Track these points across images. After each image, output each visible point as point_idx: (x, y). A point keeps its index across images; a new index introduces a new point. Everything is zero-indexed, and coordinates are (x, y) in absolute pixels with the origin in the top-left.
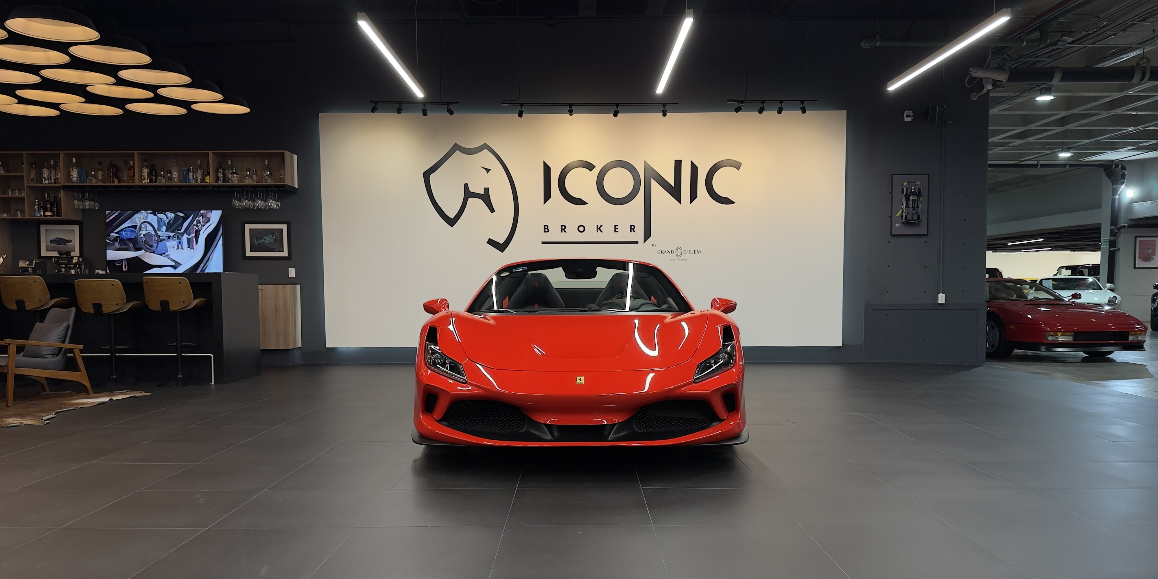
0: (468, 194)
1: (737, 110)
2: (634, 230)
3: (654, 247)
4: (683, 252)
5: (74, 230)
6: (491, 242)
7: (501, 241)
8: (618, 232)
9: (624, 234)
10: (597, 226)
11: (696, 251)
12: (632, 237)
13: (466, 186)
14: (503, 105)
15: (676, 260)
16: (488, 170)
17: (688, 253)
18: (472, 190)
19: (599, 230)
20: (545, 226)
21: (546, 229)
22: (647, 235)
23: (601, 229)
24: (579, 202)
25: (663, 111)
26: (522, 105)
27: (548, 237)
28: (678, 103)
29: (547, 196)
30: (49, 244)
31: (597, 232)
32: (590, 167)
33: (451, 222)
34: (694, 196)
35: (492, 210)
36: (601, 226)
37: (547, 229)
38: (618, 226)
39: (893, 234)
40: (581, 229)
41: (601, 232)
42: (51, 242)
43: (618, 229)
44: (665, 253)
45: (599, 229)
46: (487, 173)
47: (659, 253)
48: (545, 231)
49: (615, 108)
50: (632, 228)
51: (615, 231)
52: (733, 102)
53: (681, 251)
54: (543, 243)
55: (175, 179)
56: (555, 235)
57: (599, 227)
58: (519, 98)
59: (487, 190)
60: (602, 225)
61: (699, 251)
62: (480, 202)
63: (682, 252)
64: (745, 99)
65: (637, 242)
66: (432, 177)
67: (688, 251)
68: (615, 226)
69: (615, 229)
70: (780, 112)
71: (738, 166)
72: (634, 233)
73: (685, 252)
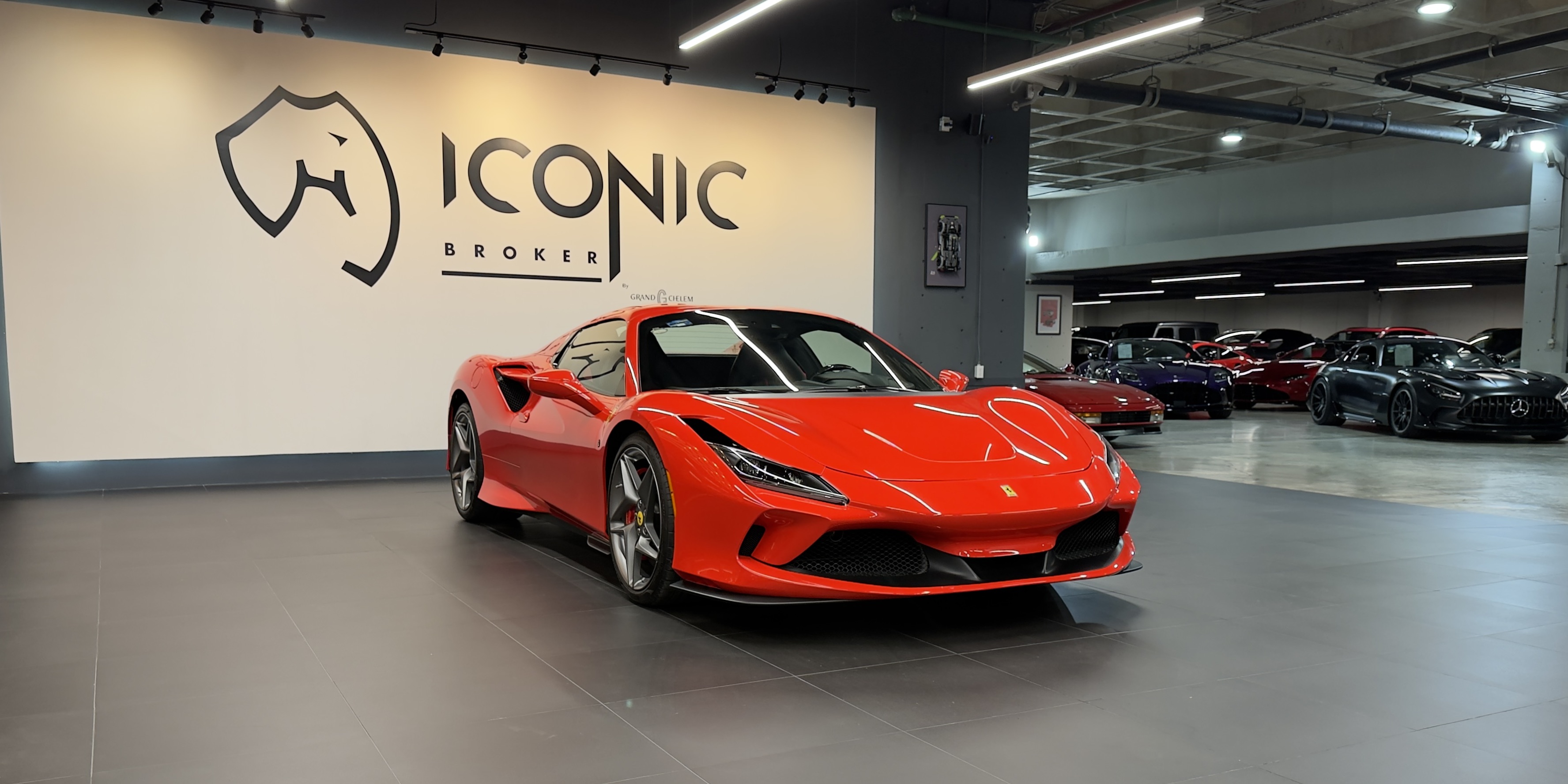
0: (305, 180)
1: (770, 90)
2: (595, 259)
3: (625, 288)
4: (668, 299)
6: (349, 267)
7: (369, 267)
8: (569, 261)
9: (579, 267)
10: (536, 250)
11: (687, 298)
12: (590, 271)
13: (300, 164)
14: (408, 31)
16: (342, 140)
17: (675, 300)
18: (312, 171)
19: (539, 257)
20: (447, 244)
21: (449, 249)
22: (615, 268)
23: (542, 254)
24: (505, 208)
25: (666, 76)
26: (440, 35)
27: (452, 264)
28: (688, 68)
29: (450, 194)
31: (536, 259)
32: (523, 152)
33: (274, 228)
34: (681, 213)
35: (351, 211)
36: (542, 250)
37: (451, 249)
38: (569, 251)
39: (928, 284)
40: (510, 253)
41: (543, 259)
43: (569, 256)
44: (642, 299)
45: (538, 254)
46: (341, 145)
47: (633, 298)
48: (447, 254)
49: (593, 61)
50: (592, 257)
51: (565, 260)
52: (762, 77)
53: (665, 296)
54: (444, 273)
56: (464, 260)
57: (539, 251)
58: (435, 22)
59: (340, 175)
60: (543, 248)
61: (690, 298)
62: (327, 195)
63: (666, 299)
64: (779, 74)
65: (599, 280)
66: (234, 145)
67: (675, 297)
68: (565, 252)
69: (565, 256)
70: (822, 101)
71: (741, 172)
72: (595, 264)
73: (672, 298)
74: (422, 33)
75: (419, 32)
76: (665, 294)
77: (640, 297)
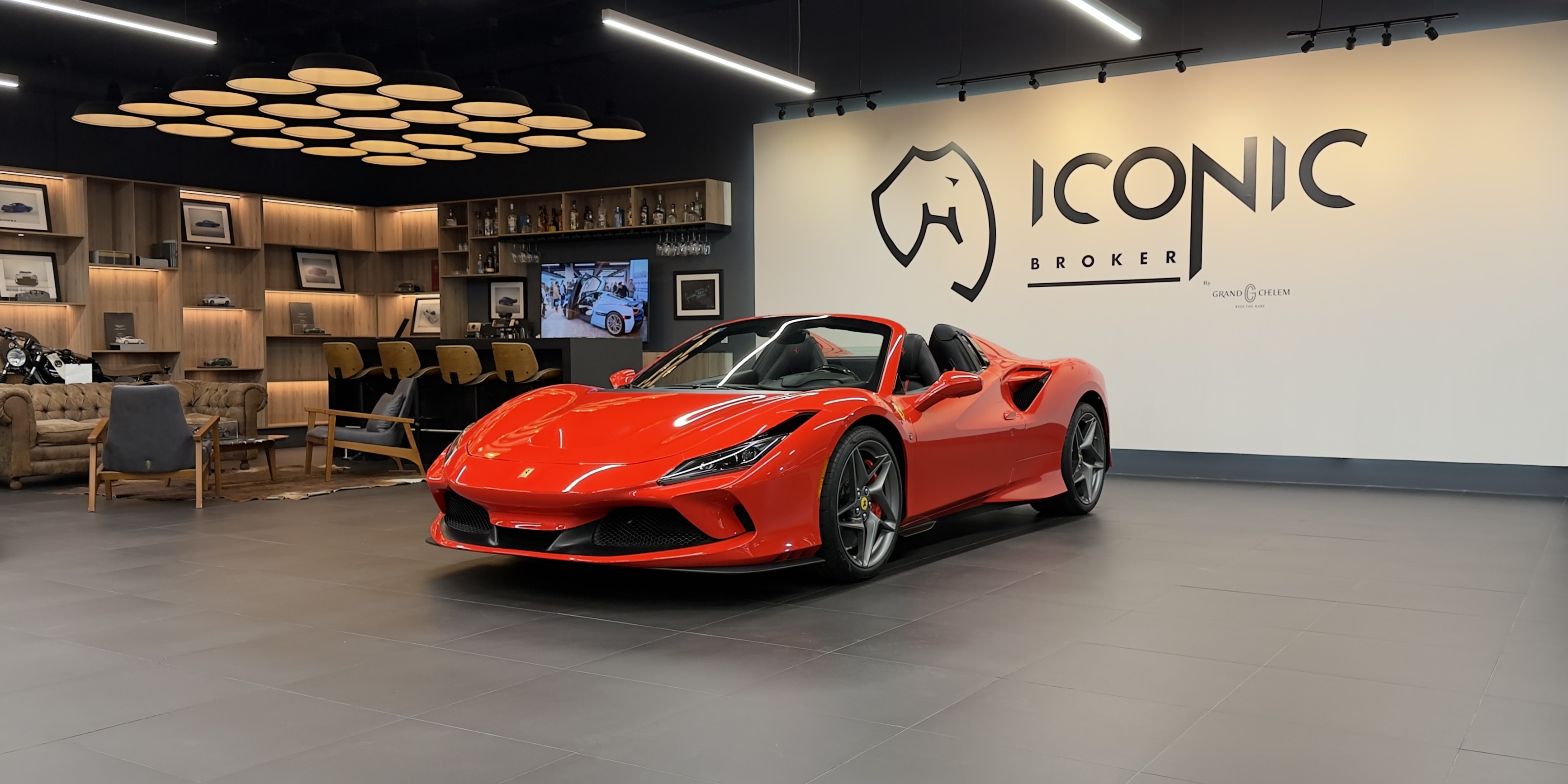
0: (928, 218)
1: (1305, 49)
2: (1174, 258)
3: (1206, 286)
4: (1258, 294)
5: (519, 288)
6: (957, 287)
7: (971, 285)
8: (1146, 263)
9: (1157, 267)
10: (1114, 255)
11: (1282, 291)
12: (1170, 270)
13: (925, 206)
14: (939, 86)
15: (1245, 306)
16: (955, 181)
17: (1267, 294)
18: (933, 212)
19: (1116, 262)
20: (1033, 260)
21: (1035, 264)
22: (1195, 266)
23: (1119, 259)
24: (1086, 219)
25: (1178, 64)
26: (963, 83)
27: (1038, 277)
28: (1201, 49)
29: (1037, 213)
30: (498, 305)
31: (1113, 264)
32: (1103, 162)
33: (905, 260)
34: (1278, 196)
35: (959, 240)
36: (1120, 255)
37: (1036, 263)
38: (1146, 253)
40: (1088, 261)
41: (1120, 264)
42: (500, 302)
43: (1146, 258)
44: (1226, 296)
45: (1115, 260)
46: (954, 185)
47: (1214, 295)
48: (1033, 268)
50: (1170, 257)
51: (1142, 263)
52: (1297, 36)
53: (1254, 291)
54: (1030, 285)
55: (602, 223)
56: (1048, 272)
57: (1116, 257)
58: (960, 73)
59: (952, 210)
60: (1120, 253)
61: (1287, 291)
62: (943, 228)
63: (1255, 293)
64: (1320, 27)
65: (1178, 279)
66: (882, 197)
67: (1267, 291)
68: (1142, 254)
69: (1143, 258)
70: (1386, 43)
71: (1357, 137)
72: (1174, 263)
73: (1262, 293)
74: (949, 84)
75: (947, 85)
76: (1254, 288)
77: (1224, 295)
